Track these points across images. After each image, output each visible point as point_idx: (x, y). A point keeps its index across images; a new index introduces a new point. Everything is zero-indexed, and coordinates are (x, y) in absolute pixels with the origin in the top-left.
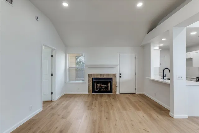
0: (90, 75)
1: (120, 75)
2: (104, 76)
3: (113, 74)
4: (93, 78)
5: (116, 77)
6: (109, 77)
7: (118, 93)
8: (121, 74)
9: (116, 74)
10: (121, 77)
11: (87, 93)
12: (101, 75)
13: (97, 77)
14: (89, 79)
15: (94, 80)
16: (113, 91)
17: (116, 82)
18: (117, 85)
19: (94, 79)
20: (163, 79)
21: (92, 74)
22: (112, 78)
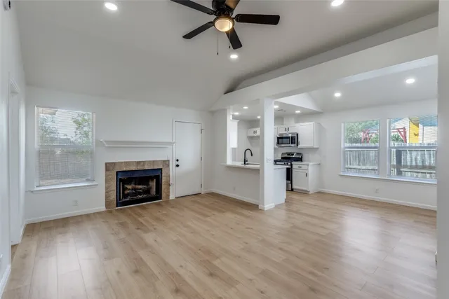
0: (109, 166)
1: (177, 163)
2: (144, 165)
3: (164, 161)
4: (117, 172)
5: (168, 166)
6: (156, 167)
7: (172, 197)
8: (177, 160)
9: (169, 161)
10: (178, 166)
11: (103, 208)
12: (138, 163)
13: (128, 169)
14: (106, 176)
15: (119, 177)
16: (164, 195)
17: (169, 176)
18: (171, 182)
19: (120, 174)
20: (245, 164)
21: (114, 164)
22: (161, 169)
